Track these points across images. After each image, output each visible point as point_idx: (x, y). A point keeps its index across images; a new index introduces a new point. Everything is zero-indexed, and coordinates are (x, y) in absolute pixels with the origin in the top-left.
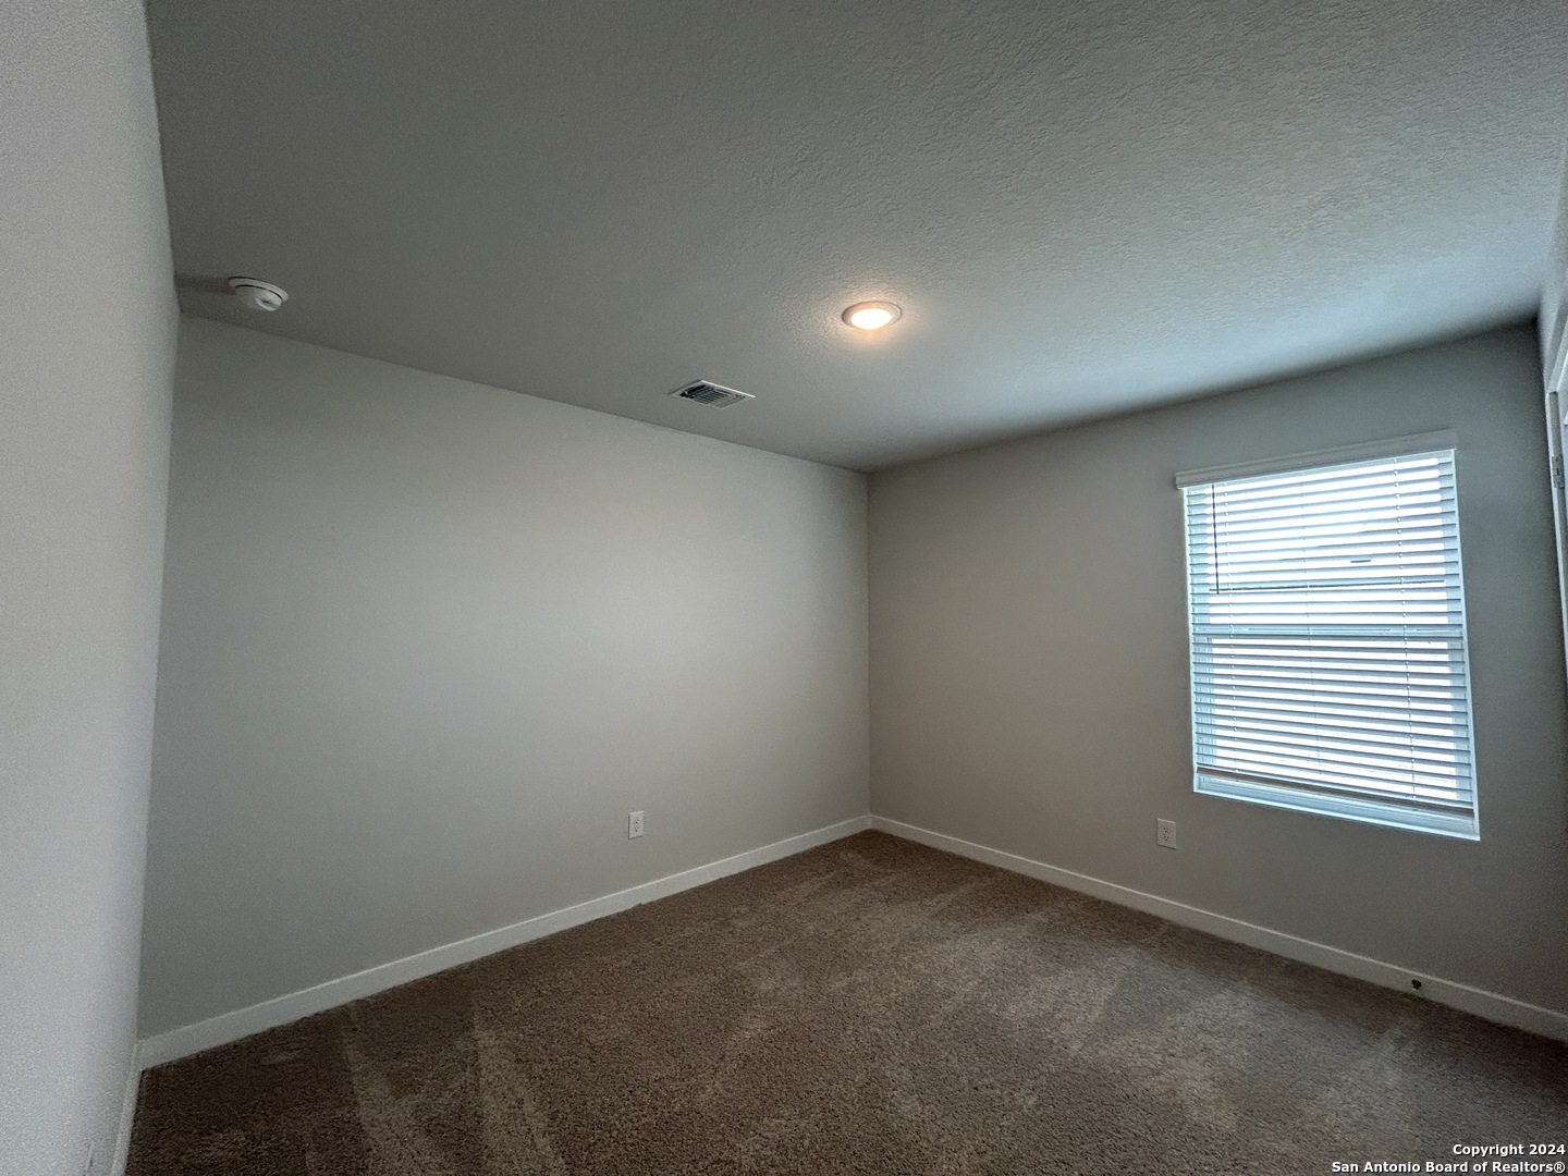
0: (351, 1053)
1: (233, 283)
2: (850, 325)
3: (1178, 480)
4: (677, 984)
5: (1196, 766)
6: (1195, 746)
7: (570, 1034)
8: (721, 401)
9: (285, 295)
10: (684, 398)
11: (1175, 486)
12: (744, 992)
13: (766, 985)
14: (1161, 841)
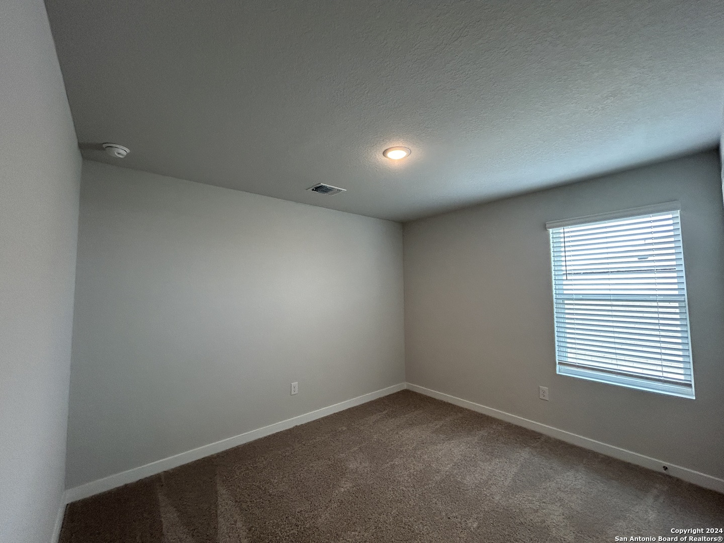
0: (161, 497)
1: (104, 146)
2: (387, 157)
3: (547, 226)
4: (311, 465)
5: (557, 362)
6: (557, 352)
7: (260, 489)
8: (330, 192)
9: (128, 151)
10: (314, 191)
11: (545, 228)
12: (342, 469)
13: (352, 466)
14: (541, 397)
